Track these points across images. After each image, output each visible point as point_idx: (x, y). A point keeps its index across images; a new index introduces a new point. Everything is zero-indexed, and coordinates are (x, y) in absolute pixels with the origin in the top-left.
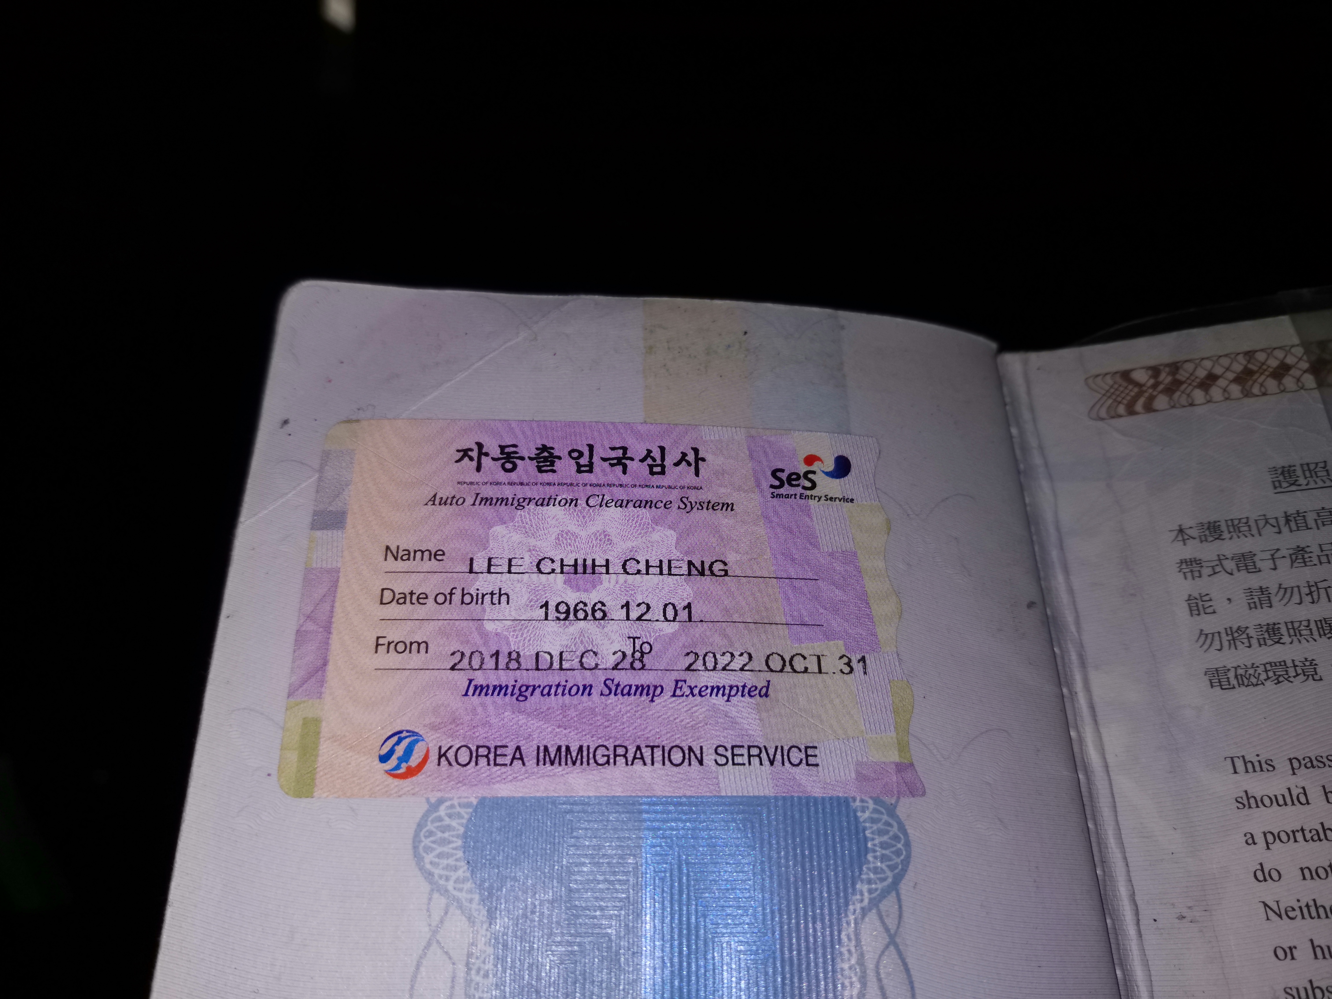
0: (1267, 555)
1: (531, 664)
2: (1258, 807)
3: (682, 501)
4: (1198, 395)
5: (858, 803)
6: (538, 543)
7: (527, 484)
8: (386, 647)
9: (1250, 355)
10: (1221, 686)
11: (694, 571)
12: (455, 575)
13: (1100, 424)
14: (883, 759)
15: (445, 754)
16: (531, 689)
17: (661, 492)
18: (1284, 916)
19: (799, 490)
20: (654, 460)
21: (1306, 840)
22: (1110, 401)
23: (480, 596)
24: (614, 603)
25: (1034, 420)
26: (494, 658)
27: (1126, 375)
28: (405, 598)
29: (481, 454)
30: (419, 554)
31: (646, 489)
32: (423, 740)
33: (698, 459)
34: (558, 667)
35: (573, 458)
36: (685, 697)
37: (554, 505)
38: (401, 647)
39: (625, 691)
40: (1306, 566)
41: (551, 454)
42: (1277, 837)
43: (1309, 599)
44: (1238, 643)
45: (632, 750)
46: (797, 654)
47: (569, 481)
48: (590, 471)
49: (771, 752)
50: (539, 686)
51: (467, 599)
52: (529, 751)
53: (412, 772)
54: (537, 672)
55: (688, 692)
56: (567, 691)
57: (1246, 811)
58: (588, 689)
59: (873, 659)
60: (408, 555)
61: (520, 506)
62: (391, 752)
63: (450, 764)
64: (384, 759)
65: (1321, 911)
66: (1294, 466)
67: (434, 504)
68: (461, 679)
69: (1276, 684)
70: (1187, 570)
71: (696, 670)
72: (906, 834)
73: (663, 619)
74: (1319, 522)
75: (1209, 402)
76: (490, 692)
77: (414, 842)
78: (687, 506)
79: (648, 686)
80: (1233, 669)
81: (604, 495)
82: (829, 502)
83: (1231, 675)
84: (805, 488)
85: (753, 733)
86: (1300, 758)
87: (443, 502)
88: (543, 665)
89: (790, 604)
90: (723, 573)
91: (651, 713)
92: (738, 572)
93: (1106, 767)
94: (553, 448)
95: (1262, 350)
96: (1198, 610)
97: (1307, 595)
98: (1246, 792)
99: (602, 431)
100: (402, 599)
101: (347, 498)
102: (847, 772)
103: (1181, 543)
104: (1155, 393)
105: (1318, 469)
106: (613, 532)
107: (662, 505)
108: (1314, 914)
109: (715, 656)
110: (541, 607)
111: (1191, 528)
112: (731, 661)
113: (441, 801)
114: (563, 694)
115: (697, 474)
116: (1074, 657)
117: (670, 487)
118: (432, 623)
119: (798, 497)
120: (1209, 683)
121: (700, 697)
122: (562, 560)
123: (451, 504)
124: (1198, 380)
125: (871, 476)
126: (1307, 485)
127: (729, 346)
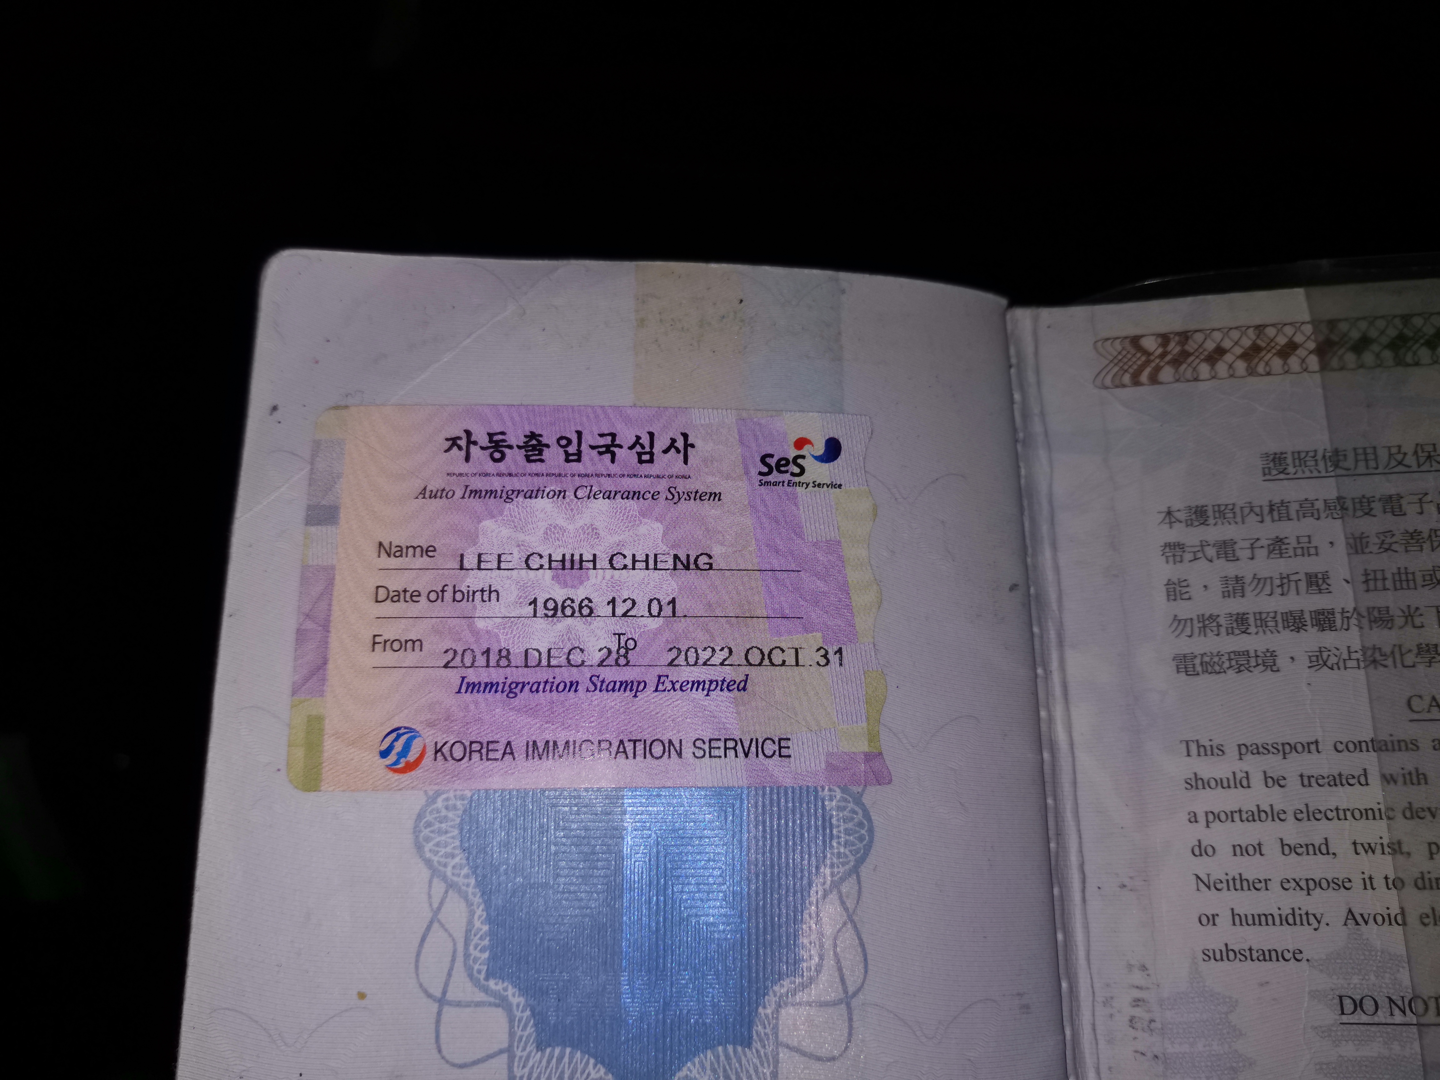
0: (1247, 544)
1: (519, 660)
2: (1204, 788)
3: (669, 491)
4: (1204, 369)
5: (826, 792)
6: (527, 538)
7: (516, 475)
8: (382, 645)
9: (1260, 328)
10: (1187, 671)
11: (679, 566)
12: (446, 572)
13: (1104, 392)
14: (854, 750)
15: (440, 750)
16: (520, 686)
17: (649, 483)
18: (1212, 888)
19: (787, 477)
20: (643, 447)
21: (1242, 821)
22: (1116, 369)
23: (471, 593)
24: (600, 600)
25: (1039, 383)
26: (485, 655)
27: (1135, 341)
28: (399, 595)
29: (470, 442)
30: (411, 550)
31: (634, 479)
32: (420, 736)
33: (687, 445)
34: (546, 664)
35: (562, 447)
36: (666, 692)
37: (542, 498)
38: (396, 646)
39: (610, 687)
40: (1281, 557)
41: (539, 442)
42: (1217, 817)
43: (1279, 591)
44: (1208, 631)
45: (615, 744)
46: (776, 647)
47: (557, 472)
48: (579, 460)
49: (746, 745)
50: (528, 683)
51: (459, 596)
52: (519, 745)
53: (410, 767)
54: (526, 669)
55: (670, 687)
56: (554, 688)
57: (1194, 792)
58: (574, 686)
59: (849, 650)
60: (400, 552)
61: (509, 499)
62: (390, 748)
63: (446, 759)
64: (384, 754)
65: (1245, 884)
66: (1286, 453)
67: (424, 498)
68: (453, 676)
69: (1237, 673)
70: (1170, 554)
71: (677, 666)
72: (870, 820)
73: (647, 614)
74: (1301, 513)
75: (1213, 378)
76: (482, 689)
77: (414, 832)
78: (675, 496)
79: (632, 682)
80: (1199, 657)
81: (592, 486)
82: (817, 488)
83: (1197, 661)
84: (793, 474)
85: (730, 726)
86: (1248, 744)
87: (433, 496)
88: (532, 662)
89: (773, 597)
90: (708, 567)
91: (634, 708)
92: (723, 566)
93: (1072, 745)
94: (541, 436)
95: (1273, 325)
96: (1175, 595)
97: (1278, 586)
98: (1195, 774)
99: (592, 416)
100: (396, 597)
101: (339, 491)
102: (818, 762)
103: (1168, 525)
104: (1162, 364)
105: (1307, 459)
106: (600, 525)
107: (650, 496)
108: (1238, 886)
109: (696, 651)
110: (530, 604)
111: (1179, 510)
112: (712, 656)
113: (438, 794)
114: (551, 691)
115: (686, 462)
116: (1052, 635)
117: (658, 477)
118: (425, 621)
119: (786, 484)
120: (1175, 668)
121: (680, 692)
122: (550, 555)
123: (441, 498)
124: (1206, 353)
125: (861, 458)
126: (1295, 474)
127: (723, 317)
